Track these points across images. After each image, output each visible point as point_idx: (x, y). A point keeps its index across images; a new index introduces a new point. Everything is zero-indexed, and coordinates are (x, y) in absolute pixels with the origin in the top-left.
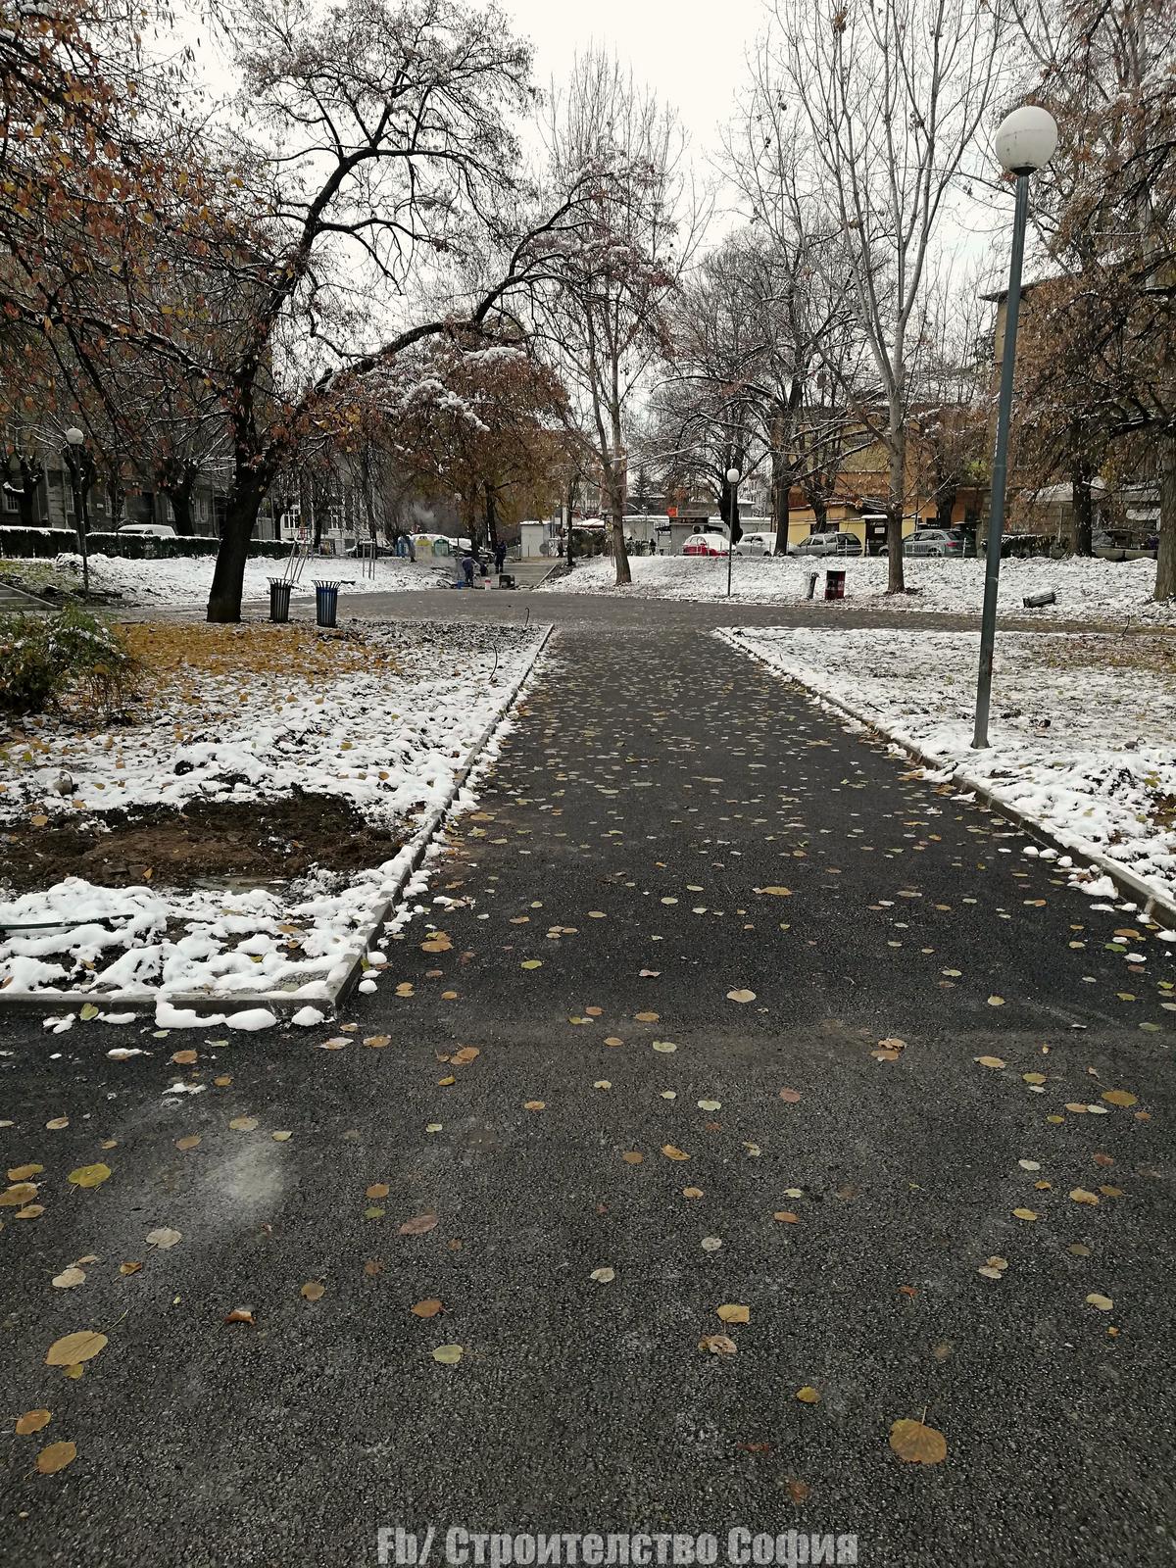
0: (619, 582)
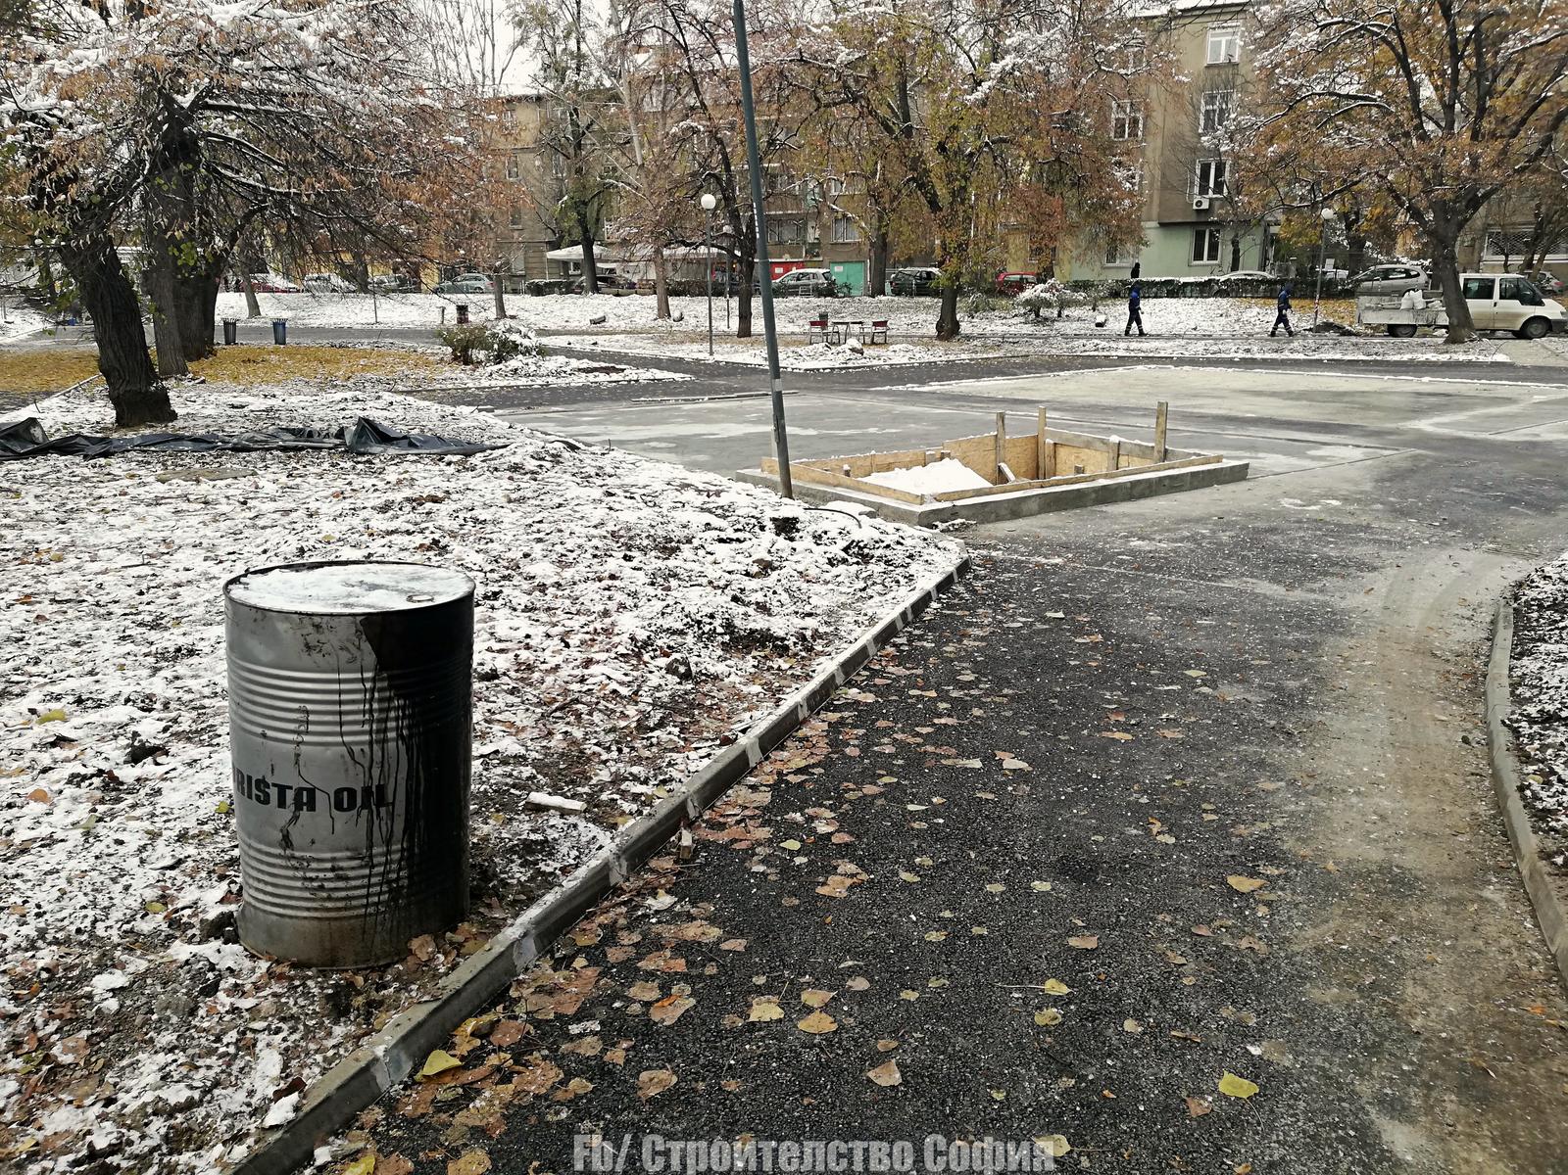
0: (251, 316)
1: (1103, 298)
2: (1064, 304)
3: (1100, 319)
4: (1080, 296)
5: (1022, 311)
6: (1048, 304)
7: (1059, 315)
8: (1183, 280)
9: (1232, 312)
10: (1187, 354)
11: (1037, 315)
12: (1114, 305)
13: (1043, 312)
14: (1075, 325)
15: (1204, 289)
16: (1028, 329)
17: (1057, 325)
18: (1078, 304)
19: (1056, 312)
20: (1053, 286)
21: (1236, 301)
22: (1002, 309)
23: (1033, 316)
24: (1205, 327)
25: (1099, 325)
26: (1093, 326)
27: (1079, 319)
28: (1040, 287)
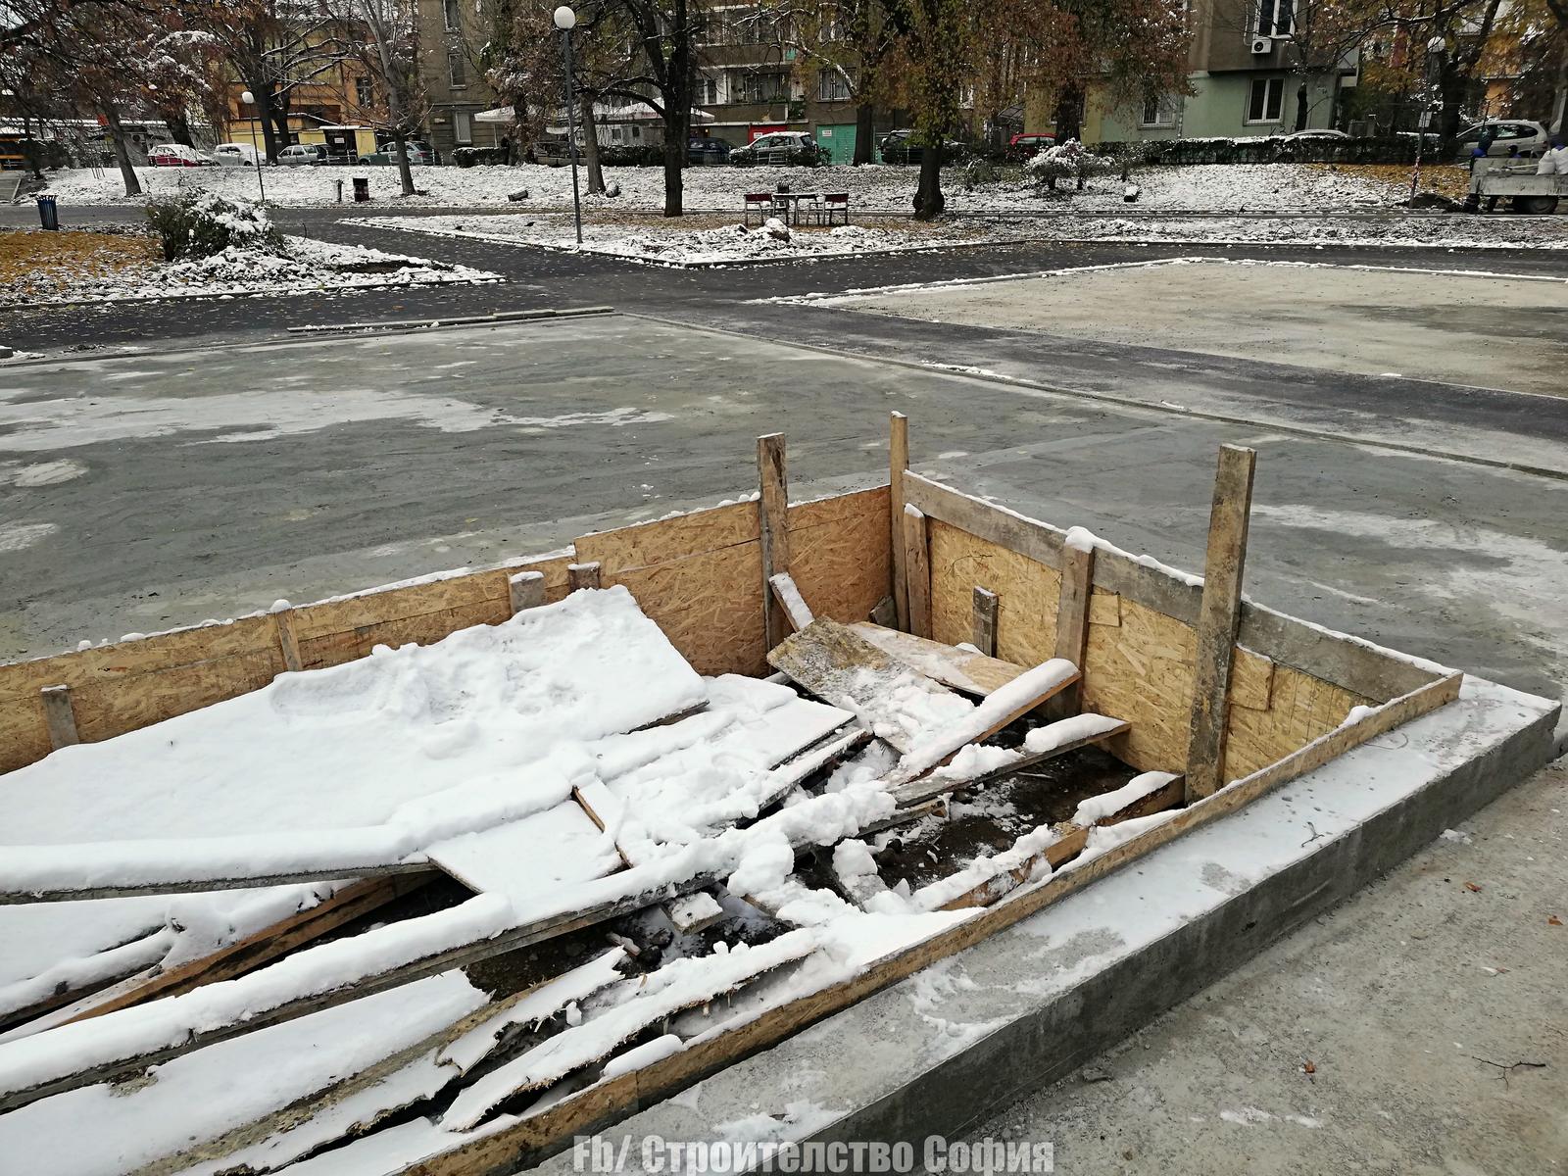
0: (129, 194)
1: (1137, 165)
2: (1086, 172)
3: (1131, 191)
4: (1107, 161)
5: (1034, 181)
6: (1065, 172)
7: (1080, 187)
8: (1237, 141)
9: (1301, 182)
10: (1246, 240)
11: (1052, 187)
12: (1150, 173)
13: (1059, 183)
14: (1098, 199)
15: (1262, 154)
16: (1039, 205)
17: (1076, 199)
18: (1104, 171)
19: (1075, 183)
20: (1072, 148)
21: (1306, 167)
22: (1009, 179)
23: (1047, 188)
24: (1268, 200)
25: (1129, 199)
26: (1121, 200)
27: (1105, 192)
28: (1056, 149)
